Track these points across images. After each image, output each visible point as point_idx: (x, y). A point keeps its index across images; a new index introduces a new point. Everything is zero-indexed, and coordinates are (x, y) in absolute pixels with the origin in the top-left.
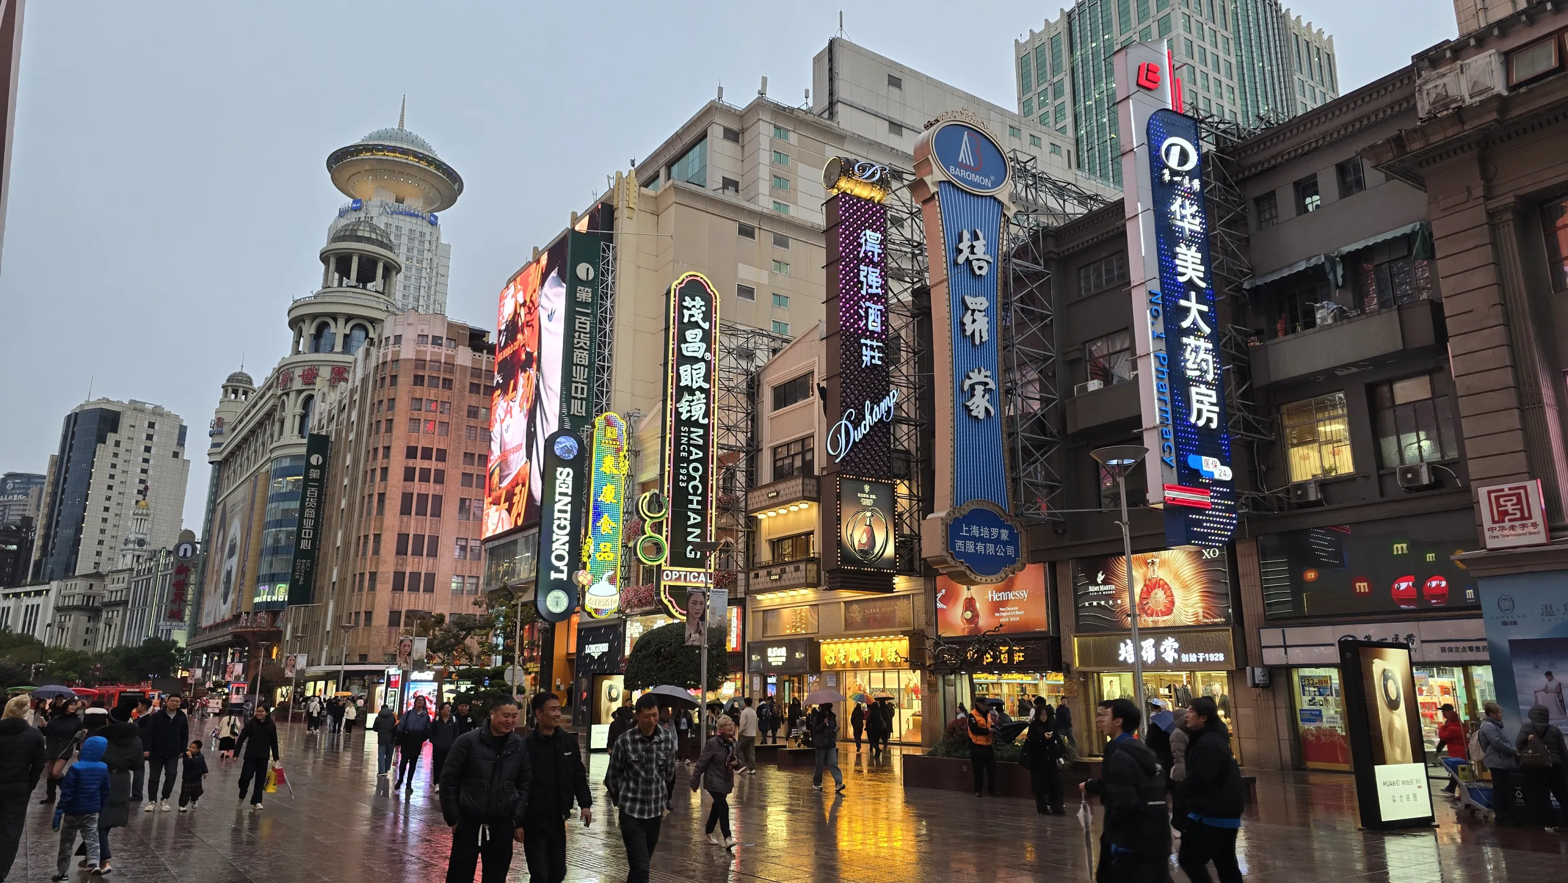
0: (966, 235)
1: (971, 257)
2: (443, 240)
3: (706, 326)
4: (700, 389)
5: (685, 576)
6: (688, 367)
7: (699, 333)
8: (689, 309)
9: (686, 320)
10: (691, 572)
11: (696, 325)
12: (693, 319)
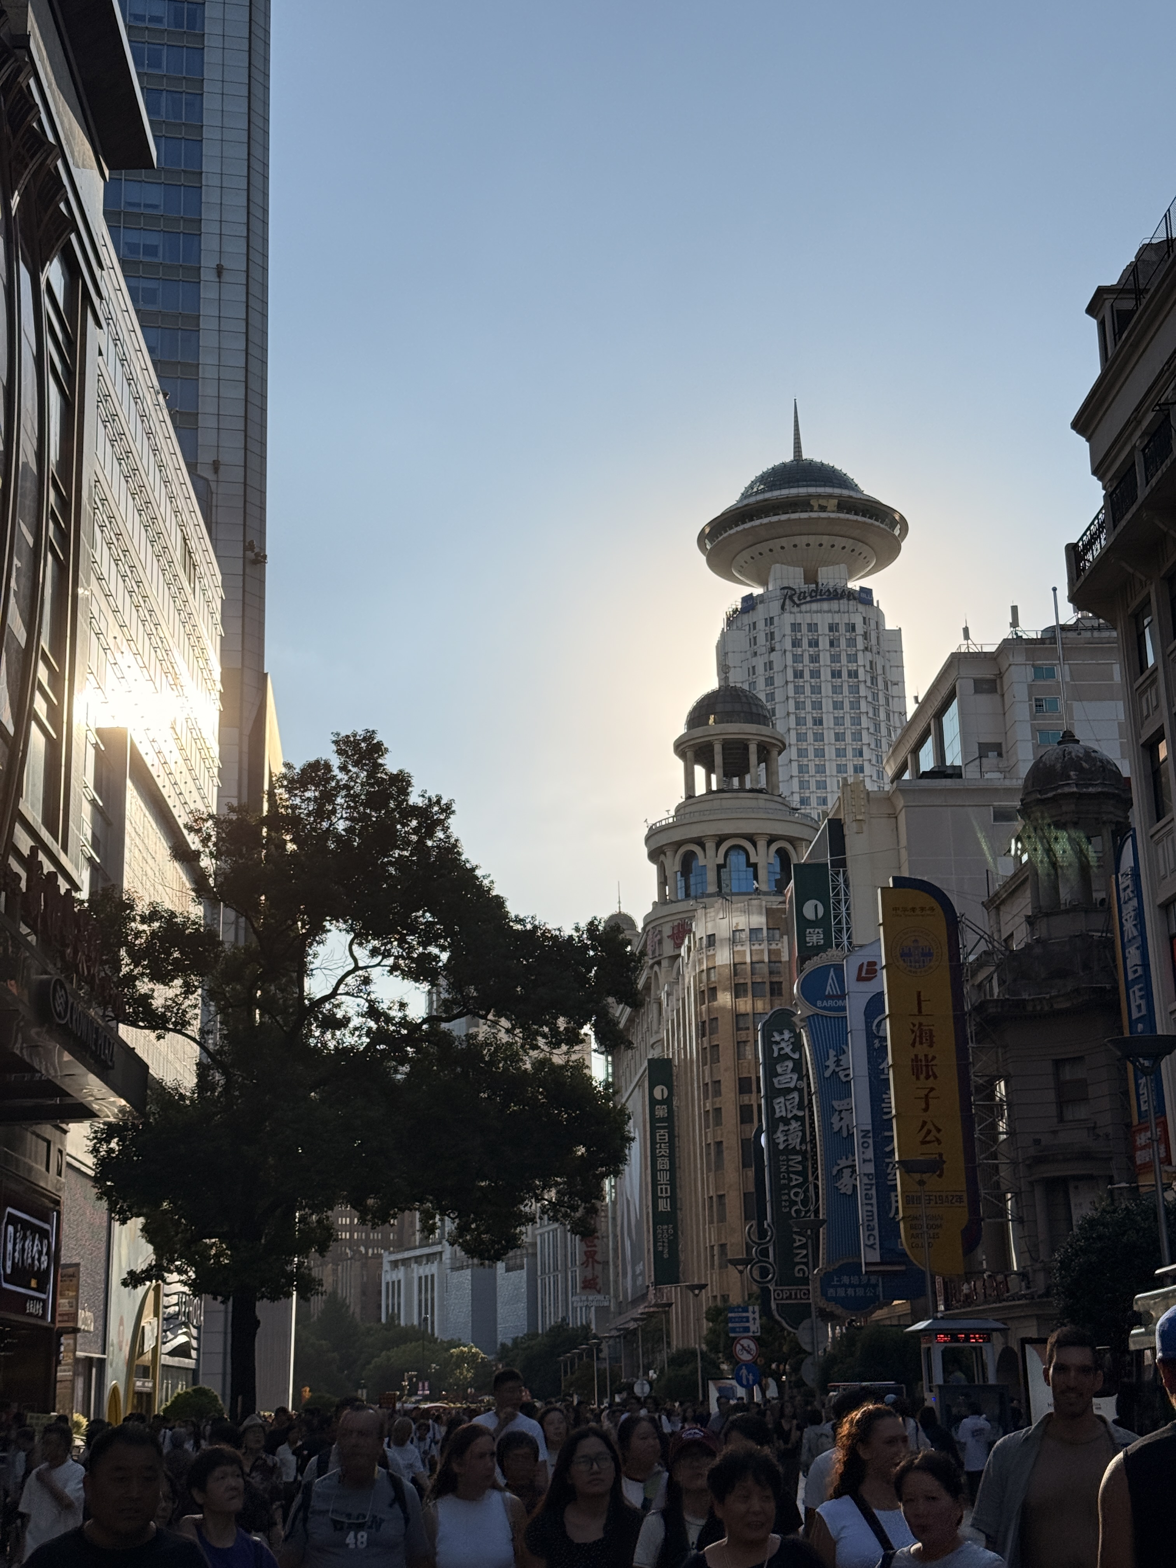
0: (832, 1053)
1: (837, 1069)
2: (890, 625)
3: (796, 1056)
4: (796, 1118)
5: (796, 1294)
6: (782, 1099)
7: (790, 1064)
8: (778, 1043)
9: (776, 1054)
10: (801, 1290)
11: (787, 1057)
12: (782, 1052)
